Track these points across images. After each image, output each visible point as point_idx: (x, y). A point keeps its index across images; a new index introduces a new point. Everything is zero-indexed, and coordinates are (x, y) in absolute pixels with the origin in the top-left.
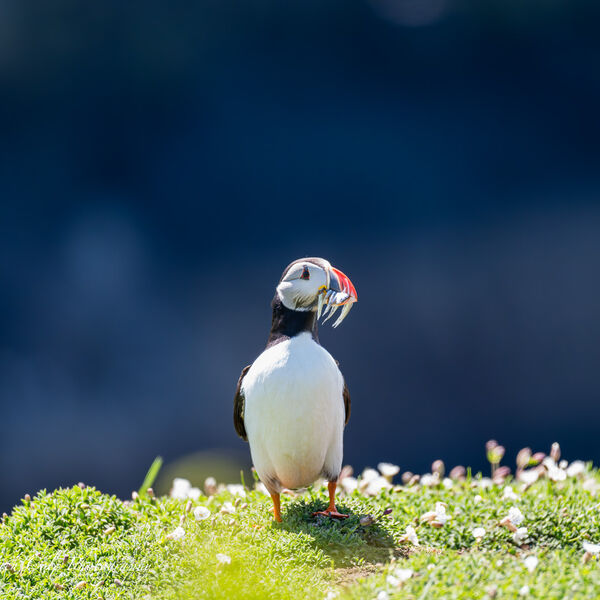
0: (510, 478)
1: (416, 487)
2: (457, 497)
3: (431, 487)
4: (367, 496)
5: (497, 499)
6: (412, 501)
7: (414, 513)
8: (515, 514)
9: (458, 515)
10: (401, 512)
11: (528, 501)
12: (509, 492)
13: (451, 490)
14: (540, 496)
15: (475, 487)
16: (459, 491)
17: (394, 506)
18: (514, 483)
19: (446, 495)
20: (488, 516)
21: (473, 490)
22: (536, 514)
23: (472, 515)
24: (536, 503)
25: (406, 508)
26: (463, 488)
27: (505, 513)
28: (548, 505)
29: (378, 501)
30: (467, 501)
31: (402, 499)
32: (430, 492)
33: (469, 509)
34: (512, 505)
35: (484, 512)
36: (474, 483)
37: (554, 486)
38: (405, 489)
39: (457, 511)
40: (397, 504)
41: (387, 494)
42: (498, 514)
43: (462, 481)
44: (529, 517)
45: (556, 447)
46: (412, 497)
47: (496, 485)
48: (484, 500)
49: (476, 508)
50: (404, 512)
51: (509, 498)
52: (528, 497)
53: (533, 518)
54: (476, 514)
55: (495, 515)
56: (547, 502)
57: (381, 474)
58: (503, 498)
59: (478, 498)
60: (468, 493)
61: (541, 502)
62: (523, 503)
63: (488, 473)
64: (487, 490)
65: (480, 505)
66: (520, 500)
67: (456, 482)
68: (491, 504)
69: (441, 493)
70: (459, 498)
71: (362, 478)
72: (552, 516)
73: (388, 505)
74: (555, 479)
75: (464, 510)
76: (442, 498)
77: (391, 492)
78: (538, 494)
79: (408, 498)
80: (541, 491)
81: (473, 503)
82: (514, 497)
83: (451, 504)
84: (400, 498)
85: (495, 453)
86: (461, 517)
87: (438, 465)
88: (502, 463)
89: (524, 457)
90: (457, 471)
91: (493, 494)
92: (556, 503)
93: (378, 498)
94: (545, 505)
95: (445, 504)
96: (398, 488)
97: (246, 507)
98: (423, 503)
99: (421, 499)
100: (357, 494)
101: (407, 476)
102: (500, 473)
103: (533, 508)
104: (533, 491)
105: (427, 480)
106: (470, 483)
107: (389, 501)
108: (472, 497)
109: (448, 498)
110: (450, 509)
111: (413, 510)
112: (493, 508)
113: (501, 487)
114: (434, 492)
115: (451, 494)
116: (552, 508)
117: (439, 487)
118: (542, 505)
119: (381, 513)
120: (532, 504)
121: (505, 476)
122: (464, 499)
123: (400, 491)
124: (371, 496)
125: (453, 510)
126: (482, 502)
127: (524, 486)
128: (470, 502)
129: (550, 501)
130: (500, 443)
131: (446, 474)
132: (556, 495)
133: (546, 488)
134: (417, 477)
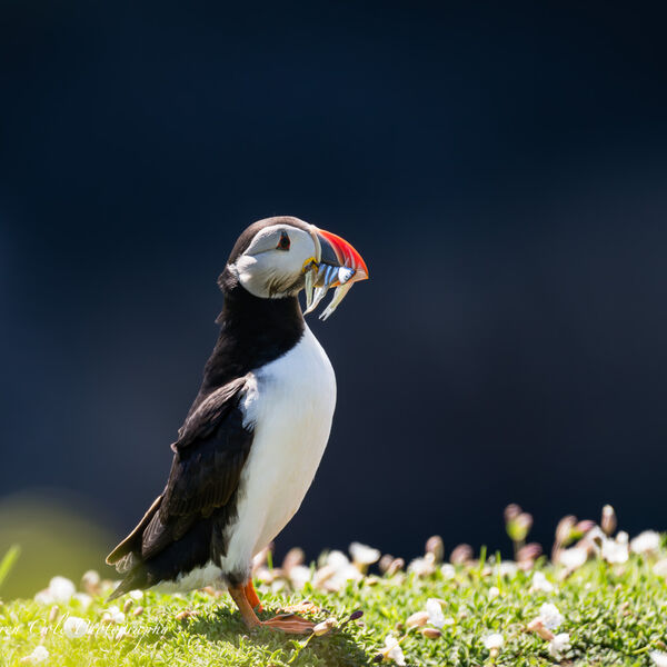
0: (541, 560)
1: (400, 577)
2: (460, 591)
3: (421, 577)
4: (324, 592)
5: (522, 592)
6: (394, 598)
7: (396, 616)
8: (550, 614)
9: (464, 618)
10: (377, 616)
11: (570, 595)
12: (540, 581)
13: (453, 581)
14: (588, 586)
15: (490, 575)
16: (464, 582)
17: (367, 607)
18: (550, 568)
19: (445, 588)
20: (509, 618)
21: (487, 580)
22: (583, 613)
23: (484, 618)
24: (582, 597)
25: (385, 610)
26: (470, 577)
27: (536, 613)
28: (600, 599)
29: (341, 599)
30: (476, 596)
31: (379, 595)
32: (420, 584)
33: (480, 608)
34: (545, 600)
35: (503, 612)
36: (487, 570)
37: (609, 571)
38: (382, 582)
39: (462, 611)
40: (371, 603)
41: (356, 588)
42: (524, 614)
43: (471, 567)
44: (571, 617)
45: (608, 511)
46: (393, 593)
47: (521, 572)
48: (503, 595)
49: (491, 606)
50: (382, 615)
51: (540, 590)
52: (570, 589)
53: (578, 619)
54: (488, 615)
55: (519, 616)
56: (599, 595)
57: (351, 559)
58: (531, 590)
59: (494, 591)
60: (478, 586)
61: (589, 595)
62: (562, 597)
63: (509, 554)
64: (506, 578)
65: (495, 602)
66: (557, 592)
67: (459, 570)
68: (513, 601)
69: (438, 585)
70: (466, 593)
71: (317, 567)
72: (606, 615)
73: (357, 605)
74: (611, 560)
75: (472, 610)
76: (439, 593)
77: (361, 586)
78: (584, 582)
79: (388, 593)
80: (590, 579)
81: (487, 600)
82: (548, 587)
83: (453, 601)
84: (375, 595)
85: (519, 525)
86: (468, 619)
87: (434, 543)
88: (530, 538)
89: (565, 530)
90: (461, 554)
91: (516, 585)
92: (612, 596)
93: (342, 594)
94: (596, 599)
95: (443, 601)
96: (373, 579)
97: (140, 613)
98: (410, 601)
99: (408, 594)
100: (309, 590)
101: (386, 561)
102: (527, 553)
103: (578, 605)
104: (578, 579)
105: (420, 566)
106: (480, 569)
107: (359, 599)
108: (485, 590)
109: (448, 592)
110: (450, 609)
111: (394, 612)
112: (517, 605)
113: (528, 574)
114: (428, 583)
115: (454, 586)
116: (606, 603)
117: (434, 577)
118: (591, 600)
119: (347, 617)
120: (576, 598)
121: (535, 558)
122: (472, 593)
123: (374, 585)
124: (331, 592)
125: (456, 611)
126: (500, 598)
127: (562, 574)
128: (481, 598)
129: (604, 593)
130: (524, 509)
131: (445, 558)
132: (613, 584)
133: (597, 575)
134: (400, 562)
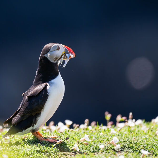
0: (113, 126)
1: (78, 129)
2: (93, 133)
3: (83, 129)
4: (59, 133)
5: (109, 134)
7: (77, 139)
8: (115, 139)
9: (94, 140)
10: (72, 139)
11: (120, 135)
12: (113, 131)
13: (91, 130)
14: (125, 132)
15: (100, 129)
16: (94, 131)
17: (70, 136)
18: (115, 128)
19: (89, 132)
20: (105, 140)
21: (100, 130)
22: (124, 139)
23: (99, 140)
24: (123, 135)
25: (74, 137)
26: (96, 130)
27: (112, 139)
28: (128, 136)
29: (64, 134)
30: (97, 134)
31: (73, 134)
32: (83, 131)
33: (98, 137)
34: (114, 136)
35: (104, 139)
36: (100, 128)
37: (130, 129)
38: (74, 130)
39: (94, 138)
40: (71, 136)
42: (109, 139)
43: (96, 127)
44: (121, 140)
45: (131, 114)
46: (76, 133)
47: (108, 128)
48: (104, 134)
49: (101, 137)
50: (73, 139)
51: (113, 133)
52: (120, 133)
53: (122, 141)
54: (100, 139)
55: (108, 140)
56: (128, 135)
57: (65, 124)
58: (111, 133)
59: (101, 133)
60: (98, 131)
61: (125, 135)
62: (118, 135)
64: (105, 130)
65: (102, 136)
66: (117, 134)
67: (93, 127)
68: (106, 136)
69: (88, 131)
70: (94, 133)
71: (57, 126)
72: (129, 140)
73: (67, 136)
74: (130, 126)
75: (96, 138)
76: (88, 133)
77: (68, 131)
79: (75, 133)
80: (125, 131)
81: (100, 135)
82: (115, 132)
83: (91, 135)
84: (72, 133)
85: (108, 116)
86: (95, 140)
87: (87, 121)
88: (111, 120)
89: (119, 118)
90: (93, 123)
91: (107, 132)
92: (131, 135)
93: (64, 133)
94: (127, 136)
95: (89, 136)
96: (71, 130)
97: (13, 137)
98: (81, 135)
99: (80, 134)
100: (56, 132)
101: (74, 125)
102: (110, 124)
103: (122, 137)
104: (122, 131)
105: (82, 126)
106: (98, 128)
107: (68, 135)
108: (99, 133)
109: (90, 133)
110: (91, 137)
111: (77, 138)
112: (107, 137)
113: (110, 129)
114: (85, 131)
115: (91, 132)
116: (129, 137)
117: (87, 129)
118: (126, 136)
119: (65, 139)
120: (122, 136)
121: (112, 125)
122: (96, 134)
124: (61, 133)
125: (92, 138)
126: (103, 135)
127: (119, 129)
128: (98, 135)
129: (129, 134)
130: (110, 113)
131: (89, 124)
132: (131, 132)
133: (127, 130)
134: (78, 125)
